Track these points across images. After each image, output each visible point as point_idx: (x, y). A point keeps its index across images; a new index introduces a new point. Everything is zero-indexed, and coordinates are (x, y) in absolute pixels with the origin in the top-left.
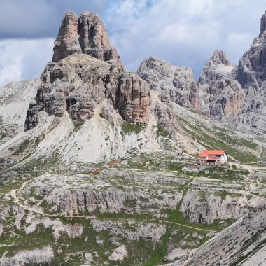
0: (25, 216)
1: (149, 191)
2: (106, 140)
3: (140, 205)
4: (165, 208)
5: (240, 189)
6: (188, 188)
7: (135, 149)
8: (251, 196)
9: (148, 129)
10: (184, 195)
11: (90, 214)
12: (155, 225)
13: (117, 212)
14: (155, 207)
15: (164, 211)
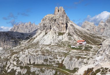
0: (10, 65)
1: (54, 55)
2: (53, 37)
3: (49, 61)
4: (57, 62)
5: (86, 55)
6: (68, 54)
7: (60, 40)
8: (89, 59)
9: (66, 34)
10: (65, 57)
11: (31, 65)
12: (51, 70)
13: (41, 64)
14: (54, 62)
15: (57, 64)
